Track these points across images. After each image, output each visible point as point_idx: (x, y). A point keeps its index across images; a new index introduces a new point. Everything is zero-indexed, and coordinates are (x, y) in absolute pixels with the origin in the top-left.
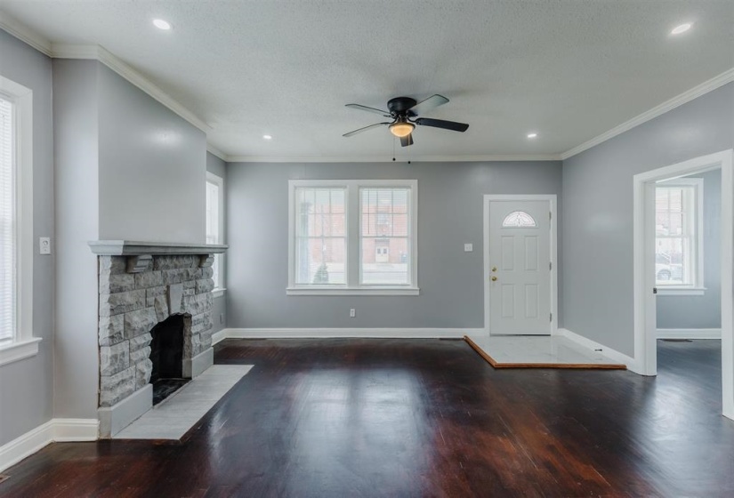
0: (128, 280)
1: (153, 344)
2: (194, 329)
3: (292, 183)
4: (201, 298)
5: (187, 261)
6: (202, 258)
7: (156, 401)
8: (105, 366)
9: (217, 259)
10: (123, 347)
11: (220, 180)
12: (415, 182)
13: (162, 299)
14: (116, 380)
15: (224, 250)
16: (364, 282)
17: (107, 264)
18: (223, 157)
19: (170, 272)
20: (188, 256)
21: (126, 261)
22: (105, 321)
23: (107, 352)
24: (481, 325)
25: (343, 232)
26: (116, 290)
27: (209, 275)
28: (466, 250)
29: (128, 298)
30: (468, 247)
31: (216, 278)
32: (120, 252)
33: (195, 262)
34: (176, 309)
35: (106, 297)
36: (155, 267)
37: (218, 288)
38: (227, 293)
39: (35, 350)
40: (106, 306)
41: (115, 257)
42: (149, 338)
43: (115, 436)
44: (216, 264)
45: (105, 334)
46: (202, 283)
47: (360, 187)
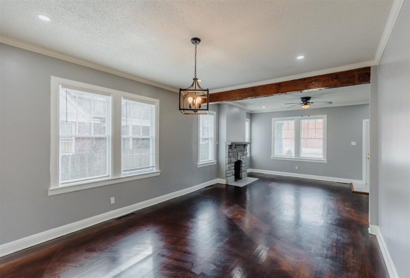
0: (231, 151)
1: (235, 166)
2: (243, 165)
3: (273, 119)
4: (244, 157)
5: (241, 146)
6: (245, 145)
7: (235, 181)
8: (227, 168)
9: (248, 145)
10: (230, 165)
11: (249, 120)
12: (325, 116)
13: (236, 155)
14: (229, 172)
15: (250, 143)
16: (302, 156)
17: (228, 147)
18: (250, 112)
19: (238, 149)
20: (242, 145)
21: (230, 146)
22: (227, 159)
23: (227, 166)
24: (361, 178)
25: (293, 136)
26: (229, 152)
27: (246, 150)
28: (352, 144)
29: (231, 154)
30: (353, 143)
31: (248, 151)
32: (230, 144)
33: (243, 147)
34: (239, 159)
35: (227, 154)
36: (235, 148)
37: (248, 155)
38: (251, 157)
39: (216, 163)
40: (227, 156)
41: (229, 145)
42: (234, 165)
43: (229, 184)
44: (248, 148)
45: (227, 162)
46: (245, 152)
47: (300, 119)
